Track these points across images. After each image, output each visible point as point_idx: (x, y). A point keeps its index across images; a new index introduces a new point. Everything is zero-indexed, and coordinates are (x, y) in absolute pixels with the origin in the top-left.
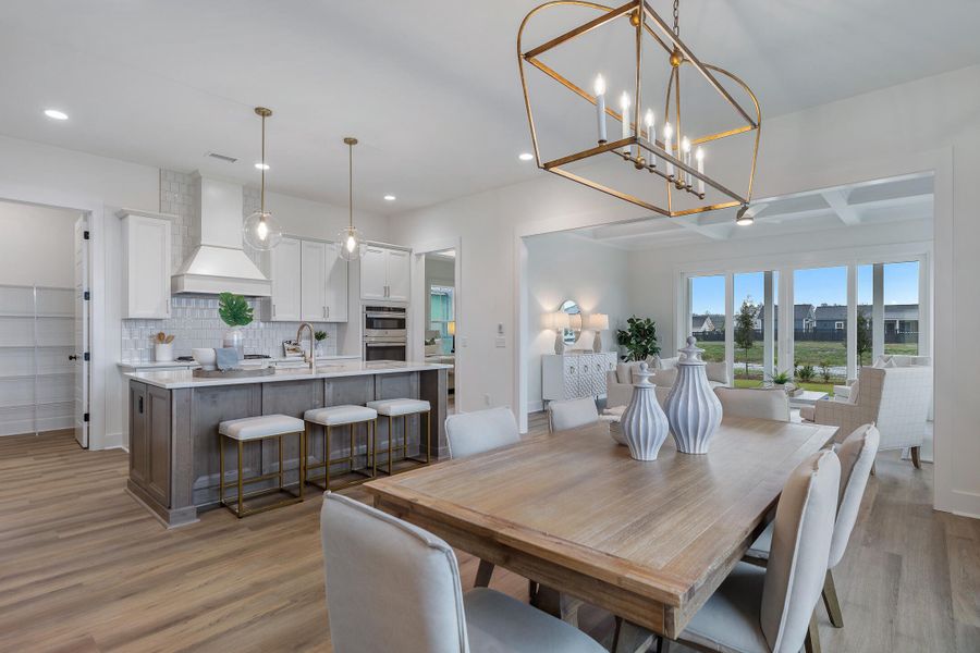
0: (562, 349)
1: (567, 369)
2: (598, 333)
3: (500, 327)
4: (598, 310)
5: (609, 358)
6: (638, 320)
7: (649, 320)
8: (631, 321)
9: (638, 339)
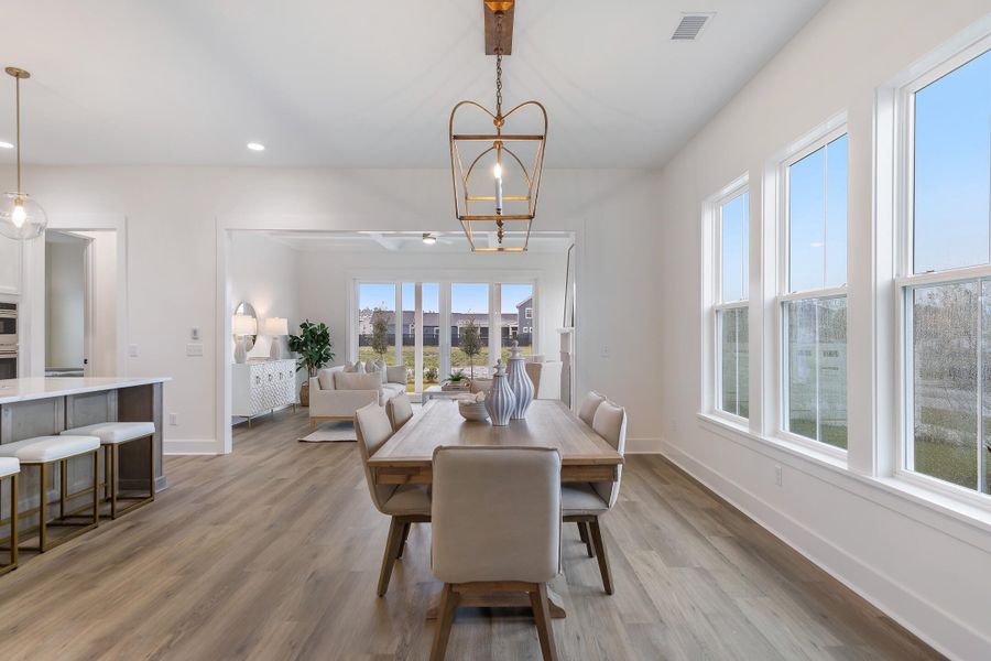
0: (244, 357)
1: (253, 379)
2: (275, 339)
3: (195, 332)
4: (273, 314)
5: (289, 365)
6: (311, 325)
7: (323, 325)
8: (304, 326)
9: (311, 345)
